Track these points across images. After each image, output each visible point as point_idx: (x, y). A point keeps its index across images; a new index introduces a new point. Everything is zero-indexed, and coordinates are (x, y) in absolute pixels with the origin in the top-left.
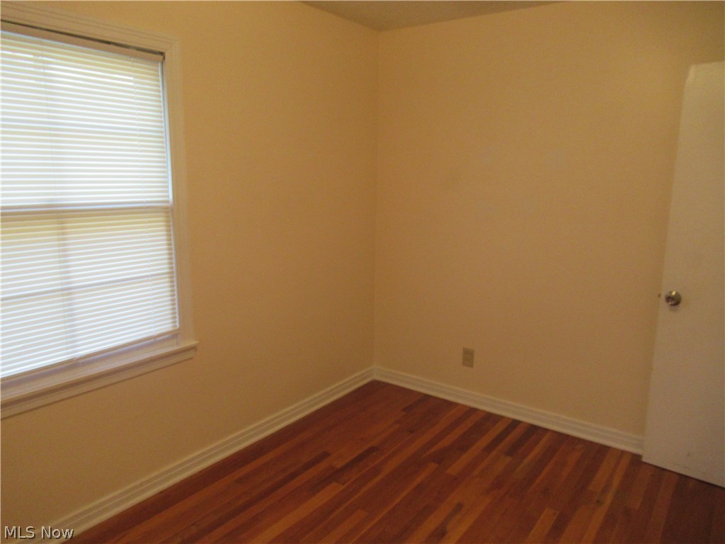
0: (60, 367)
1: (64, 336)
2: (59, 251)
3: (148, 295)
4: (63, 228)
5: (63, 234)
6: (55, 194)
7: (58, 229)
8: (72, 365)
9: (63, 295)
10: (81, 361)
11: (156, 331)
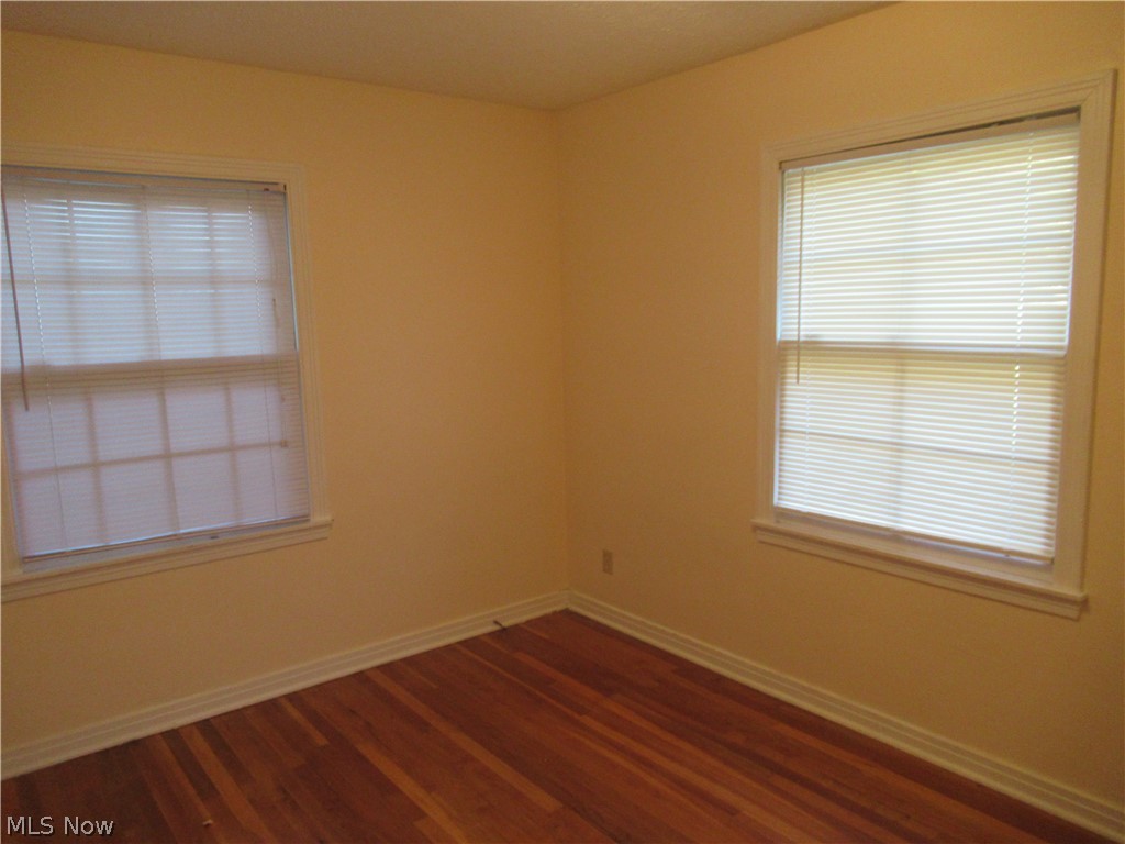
0: (876, 531)
1: (887, 497)
2: (894, 397)
3: (1007, 486)
4: (903, 371)
5: (902, 378)
6: (899, 330)
7: (897, 371)
8: (897, 536)
9: (892, 450)
10: (908, 537)
11: (1011, 544)
